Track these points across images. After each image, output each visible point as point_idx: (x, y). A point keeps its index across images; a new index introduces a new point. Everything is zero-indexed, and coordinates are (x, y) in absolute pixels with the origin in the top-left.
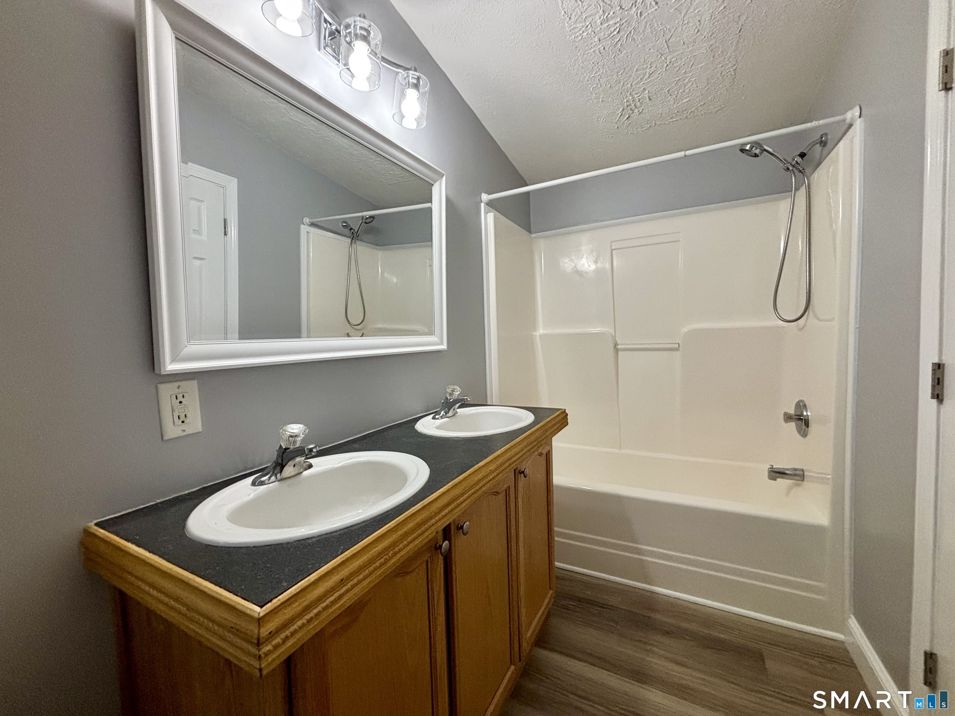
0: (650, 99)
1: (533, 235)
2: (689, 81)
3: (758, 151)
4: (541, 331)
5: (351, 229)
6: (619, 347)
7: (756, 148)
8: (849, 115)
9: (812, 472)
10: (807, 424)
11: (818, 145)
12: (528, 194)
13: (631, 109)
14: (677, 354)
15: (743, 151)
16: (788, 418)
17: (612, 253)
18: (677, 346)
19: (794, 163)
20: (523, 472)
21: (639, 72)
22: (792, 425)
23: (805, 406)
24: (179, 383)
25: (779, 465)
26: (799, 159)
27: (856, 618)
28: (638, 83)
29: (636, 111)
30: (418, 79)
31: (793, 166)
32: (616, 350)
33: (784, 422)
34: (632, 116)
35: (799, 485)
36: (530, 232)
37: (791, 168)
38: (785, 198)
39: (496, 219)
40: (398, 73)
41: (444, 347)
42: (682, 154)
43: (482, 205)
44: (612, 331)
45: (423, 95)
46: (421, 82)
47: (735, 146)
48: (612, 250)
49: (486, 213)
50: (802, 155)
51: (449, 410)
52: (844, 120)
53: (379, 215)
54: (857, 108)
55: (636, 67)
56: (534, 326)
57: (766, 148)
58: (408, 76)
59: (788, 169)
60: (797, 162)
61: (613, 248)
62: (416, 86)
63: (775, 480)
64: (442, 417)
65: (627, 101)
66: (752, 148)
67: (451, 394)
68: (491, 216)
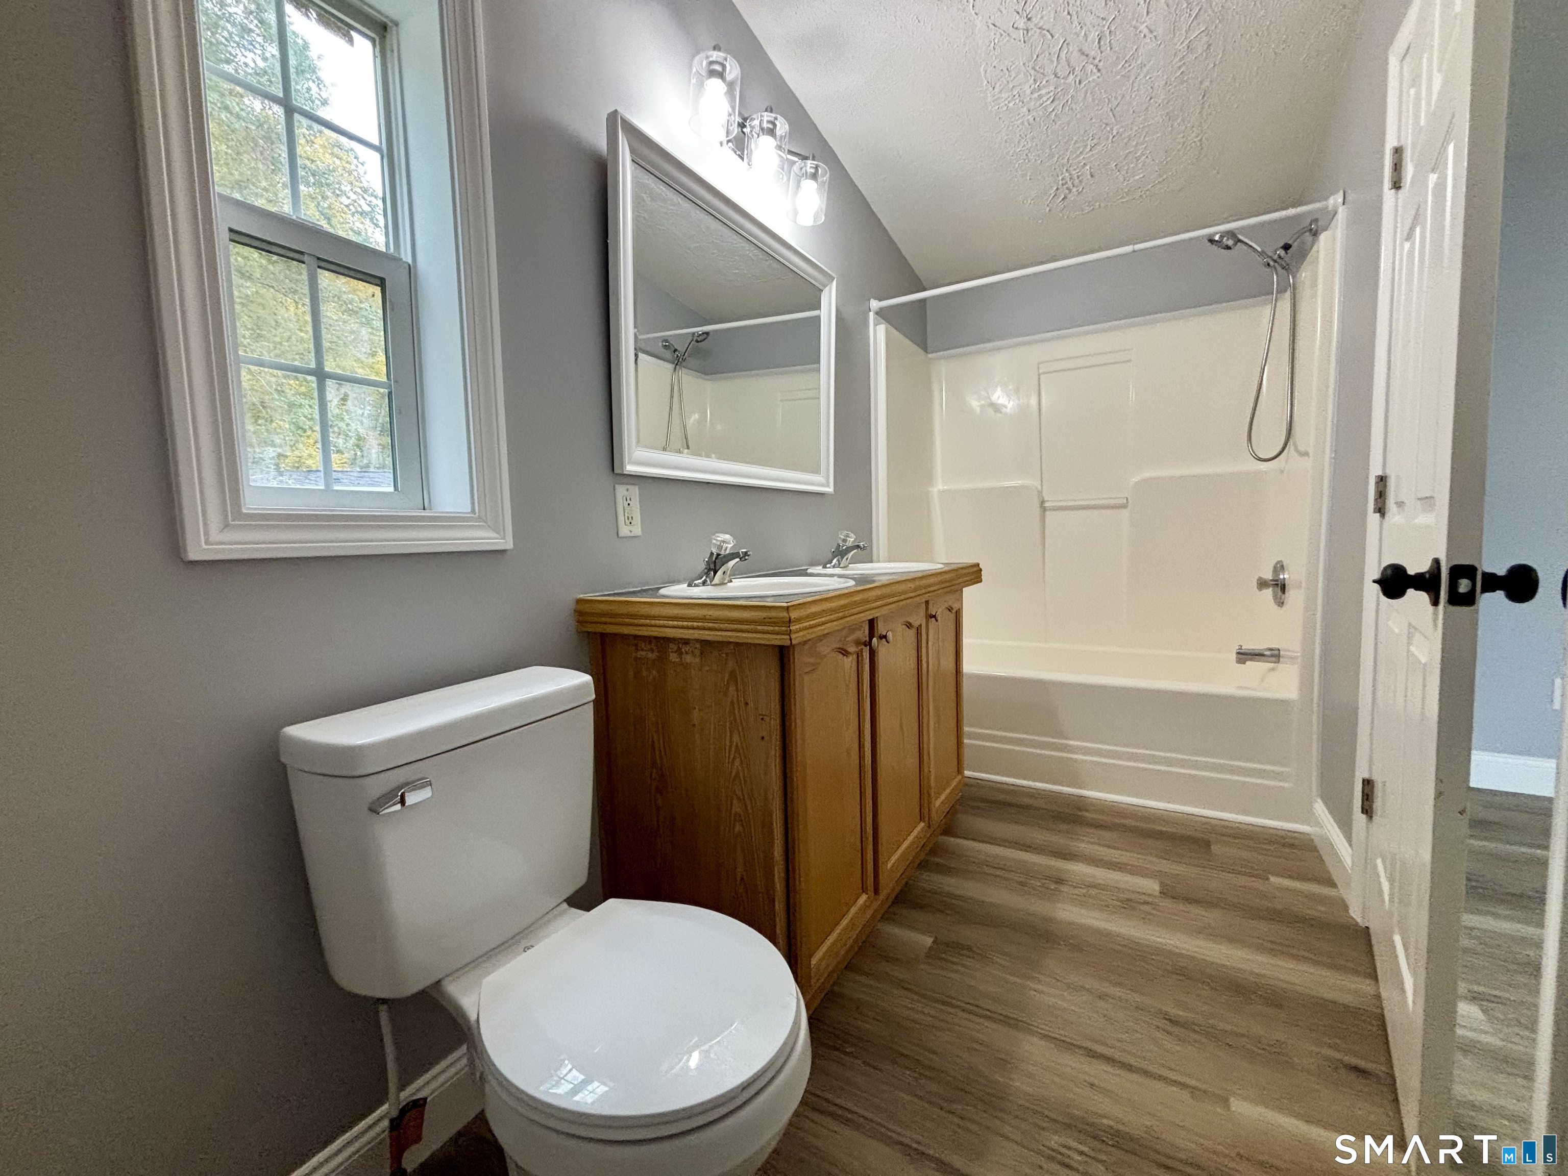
0: (1092, 176)
1: (930, 356)
2: (1143, 155)
3: (1230, 243)
4: (939, 486)
5: (675, 350)
6: (1047, 505)
7: (1228, 239)
8: (1331, 201)
9: (1289, 651)
10: (1283, 588)
11: (1307, 234)
12: (923, 301)
13: (1067, 188)
14: (1125, 513)
15: (1211, 241)
16: (1262, 584)
17: (1039, 379)
18: (1125, 501)
19: (1276, 257)
20: (934, 616)
21: (1077, 145)
22: (1268, 593)
23: (1282, 567)
24: (628, 487)
25: (1248, 646)
26: (1281, 252)
27: (1325, 802)
28: (1077, 157)
29: (1074, 190)
30: (816, 168)
31: (1275, 261)
32: (1044, 509)
33: (1256, 588)
34: (1069, 196)
35: (1273, 669)
36: (926, 350)
37: (1272, 263)
38: (1265, 304)
39: (887, 332)
40: (794, 163)
41: (830, 490)
42: (1129, 249)
43: (871, 314)
44: (1037, 484)
45: (821, 186)
46: (820, 171)
47: (1203, 237)
48: (1039, 375)
49: (875, 325)
50: (1287, 247)
51: (842, 558)
52: (1327, 207)
53: (716, 331)
54: (1341, 193)
55: (1075, 139)
56: (929, 478)
57: (1241, 237)
58: (806, 166)
59: (1269, 265)
60: (1280, 257)
61: (1041, 371)
62: (814, 176)
63: (1244, 663)
64: (834, 567)
65: (1062, 179)
66: (1222, 237)
67: (845, 541)
68: (882, 328)
